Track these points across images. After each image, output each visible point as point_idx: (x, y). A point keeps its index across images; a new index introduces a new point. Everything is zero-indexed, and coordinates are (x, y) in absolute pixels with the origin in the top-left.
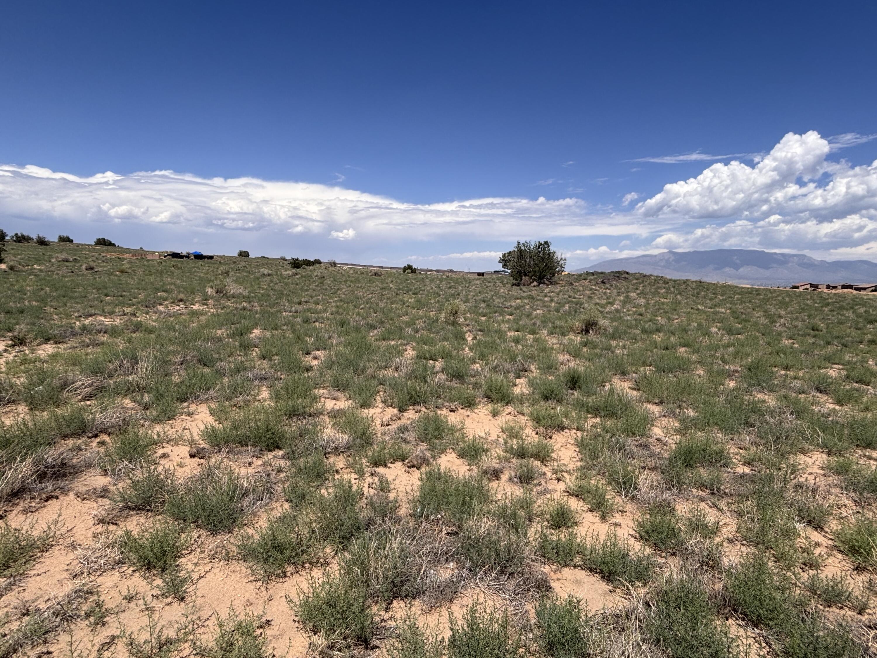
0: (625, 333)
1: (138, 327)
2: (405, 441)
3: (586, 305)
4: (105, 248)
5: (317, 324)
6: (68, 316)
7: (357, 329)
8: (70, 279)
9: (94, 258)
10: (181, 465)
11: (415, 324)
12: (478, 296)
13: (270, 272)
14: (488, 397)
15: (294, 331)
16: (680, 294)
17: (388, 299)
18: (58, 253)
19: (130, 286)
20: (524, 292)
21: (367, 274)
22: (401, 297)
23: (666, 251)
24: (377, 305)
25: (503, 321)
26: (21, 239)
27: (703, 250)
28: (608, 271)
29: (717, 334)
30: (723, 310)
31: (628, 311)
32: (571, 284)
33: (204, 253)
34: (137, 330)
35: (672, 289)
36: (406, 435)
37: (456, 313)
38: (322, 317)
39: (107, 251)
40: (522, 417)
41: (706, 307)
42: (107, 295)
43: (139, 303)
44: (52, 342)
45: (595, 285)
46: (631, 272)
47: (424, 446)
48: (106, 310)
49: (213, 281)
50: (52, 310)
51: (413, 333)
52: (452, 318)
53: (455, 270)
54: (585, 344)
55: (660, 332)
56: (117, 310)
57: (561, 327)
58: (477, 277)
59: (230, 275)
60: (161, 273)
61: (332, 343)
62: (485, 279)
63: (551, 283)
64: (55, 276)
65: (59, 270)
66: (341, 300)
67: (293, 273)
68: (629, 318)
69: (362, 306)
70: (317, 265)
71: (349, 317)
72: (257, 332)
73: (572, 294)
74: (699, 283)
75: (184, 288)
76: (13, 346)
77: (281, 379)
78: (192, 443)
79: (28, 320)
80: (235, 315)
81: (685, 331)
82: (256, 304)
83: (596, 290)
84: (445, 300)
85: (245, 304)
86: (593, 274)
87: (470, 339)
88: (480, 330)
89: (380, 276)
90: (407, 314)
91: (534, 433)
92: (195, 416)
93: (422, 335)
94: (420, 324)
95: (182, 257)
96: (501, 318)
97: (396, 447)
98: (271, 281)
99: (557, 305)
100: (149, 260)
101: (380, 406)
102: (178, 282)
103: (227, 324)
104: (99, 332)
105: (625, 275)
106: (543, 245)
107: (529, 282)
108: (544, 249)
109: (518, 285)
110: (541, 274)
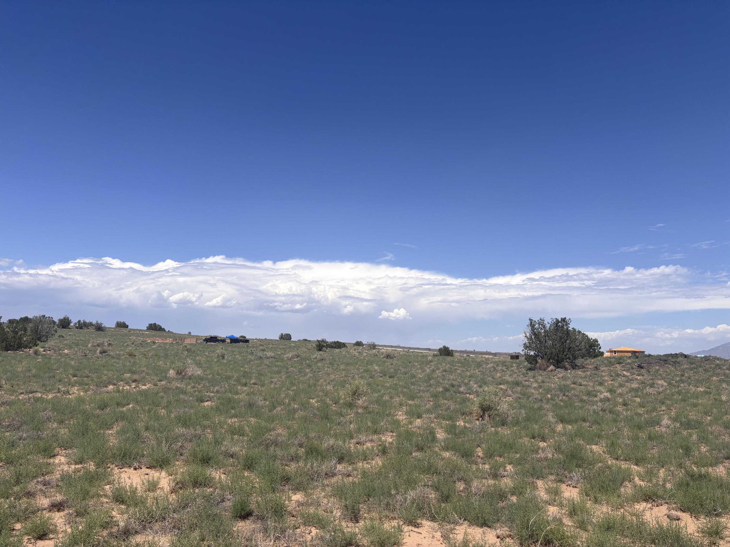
26: (82, 326)
39: (156, 336)
63: (573, 367)
95: (218, 341)
105: (680, 359)
106: (561, 323)
107: (545, 366)
108: (562, 327)
109: (534, 370)
110: (558, 357)
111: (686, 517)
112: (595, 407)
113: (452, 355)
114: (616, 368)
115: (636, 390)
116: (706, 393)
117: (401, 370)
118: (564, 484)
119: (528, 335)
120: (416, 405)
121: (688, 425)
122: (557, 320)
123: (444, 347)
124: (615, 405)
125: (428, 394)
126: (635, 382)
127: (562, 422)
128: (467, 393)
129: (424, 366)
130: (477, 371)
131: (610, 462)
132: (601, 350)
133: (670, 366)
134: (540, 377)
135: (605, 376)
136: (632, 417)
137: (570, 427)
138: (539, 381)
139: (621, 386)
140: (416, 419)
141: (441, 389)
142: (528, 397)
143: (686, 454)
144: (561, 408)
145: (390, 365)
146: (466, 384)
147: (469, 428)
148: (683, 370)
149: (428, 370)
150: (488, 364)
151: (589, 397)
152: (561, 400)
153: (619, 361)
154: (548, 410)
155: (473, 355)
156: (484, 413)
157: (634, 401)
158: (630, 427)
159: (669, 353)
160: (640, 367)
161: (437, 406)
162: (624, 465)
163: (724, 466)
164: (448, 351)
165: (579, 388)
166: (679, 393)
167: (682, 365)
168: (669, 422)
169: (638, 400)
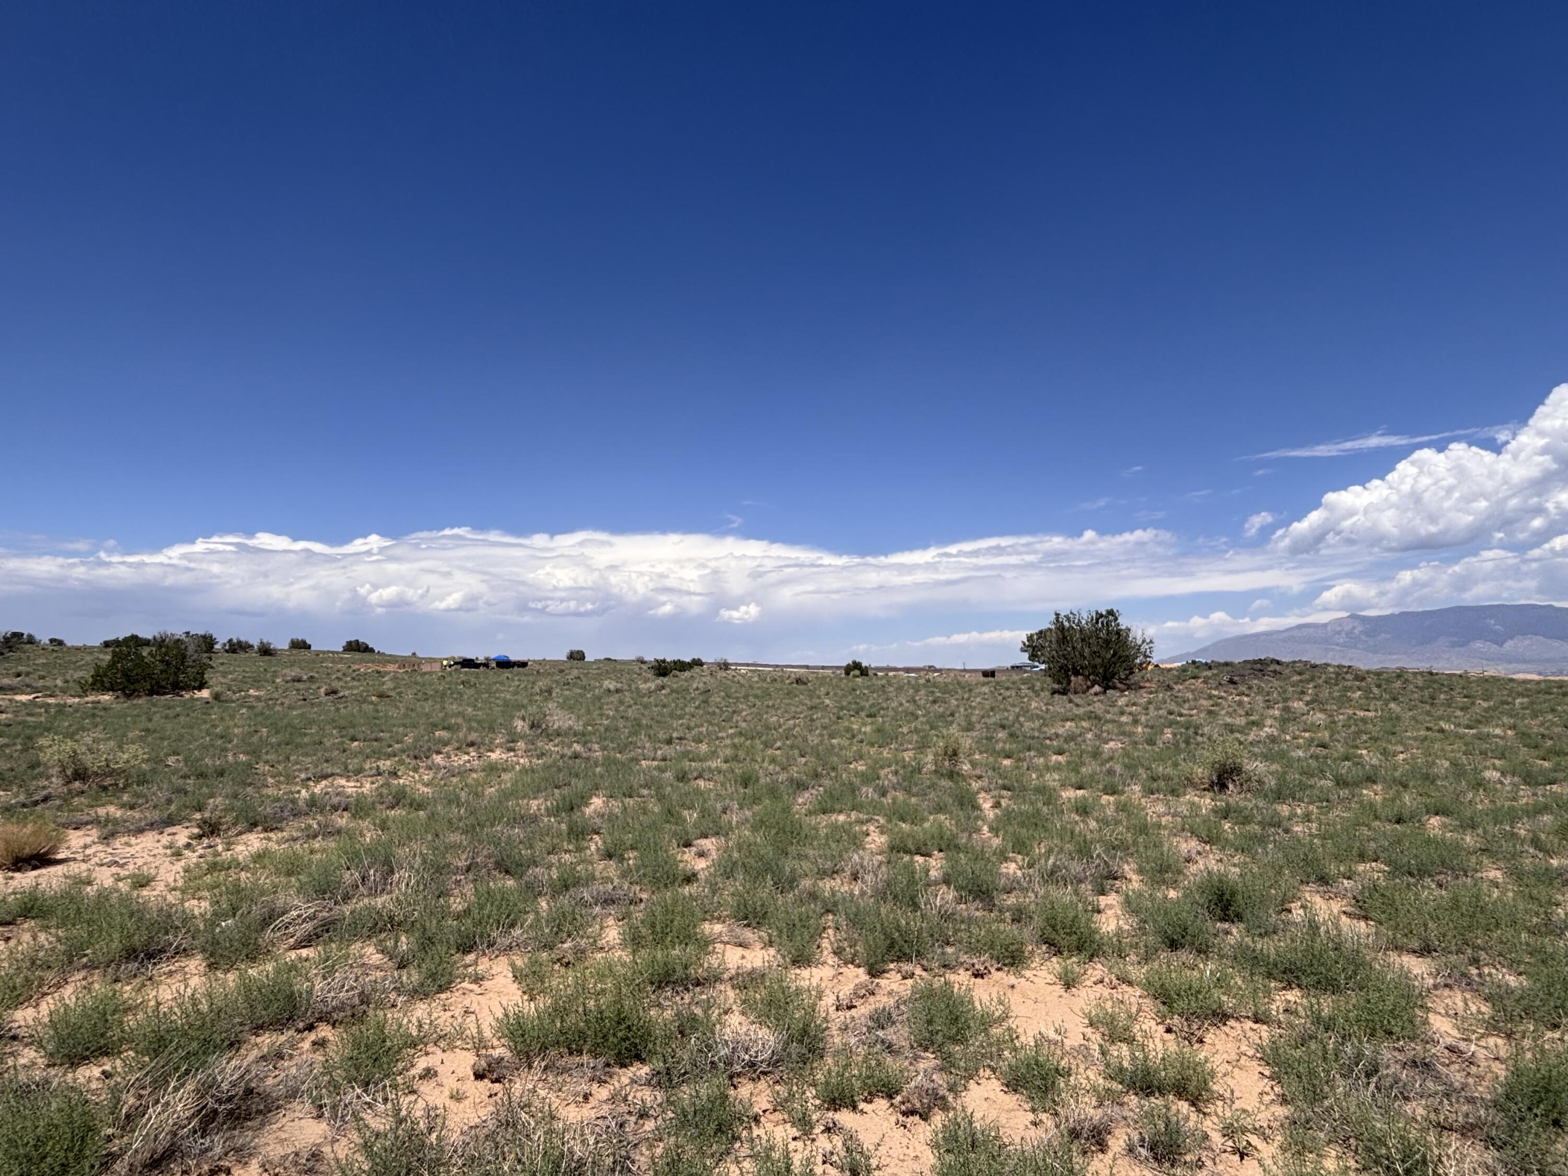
0: (1303, 787)
1: (399, 798)
2: (889, 1048)
3: (1206, 730)
4: (358, 655)
5: (701, 783)
6: (290, 779)
7: (773, 792)
8: (300, 712)
9: (339, 675)
10: (457, 1097)
11: (878, 778)
12: (989, 716)
13: (619, 685)
14: (1050, 943)
15: (661, 798)
16: (1394, 699)
17: (824, 728)
18: (286, 667)
19: (392, 722)
20: (1077, 705)
21: (782, 681)
22: (847, 724)
23: (1344, 614)
24: (805, 740)
25: (1048, 768)
26: (236, 647)
27: (1420, 610)
28: (1237, 660)
29: (1502, 783)
30: (1498, 731)
31: (1295, 738)
32: (1169, 688)
33: (513, 658)
34: (397, 804)
35: (1376, 690)
36: (888, 1034)
37: (955, 753)
38: (710, 768)
39: (361, 661)
40: (1130, 989)
41: (1458, 725)
42: (353, 739)
43: (403, 751)
44: (260, 828)
45: (1216, 689)
46: (1285, 659)
47: (929, 1061)
48: (350, 767)
49: (524, 707)
50: (267, 768)
51: (876, 796)
52: (947, 763)
53: (938, 667)
54: (1225, 813)
55: (1374, 782)
56: (367, 767)
57: (1167, 778)
58: (982, 679)
59: (554, 694)
60: (443, 695)
61: (730, 822)
62: (998, 683)
63: (1129, 688)
64: (278, 708)
65: (286, 697)
66: (741, 734)
67: (657, 686)
68: (1300, 753)
69: (779, 744)
70: (697, 669)
71: (757, 767)
72: (597, 802)
73: (1173, 707)
74: (1428, 677)
75: (479, 722)
76: (200, 837)
77: (641, 900)
78: (480, 1045)
79: (229, 790)
80: (560, 770)
81: (1431, 779)
82: (596, 747)
83: (1222, 698)
84: (928, 727)
85: (577, 747)
86: (1209, 667)
87: (987, 805)
88: (1005, 788)
89: (805, 684)
90: (861, 758)
91: (1161, 1028)
92: (486, 984)
93: (894, 802)
94: (887, 776)
95: (477, 666)
96: (1042, 760)
97: (873, 1063)
98: (621, 702)
99: (1147, 730)
100: (425, 673)
101: (831, 963)
102: (470, 710)
103: (546, 789)
104: (335, 808)
106: (1106, 617)
108: (1108, 624)
109: (1065, 693)
110: (1106, 671)
123: (854, 663)
156: (1221, 778)
160: (1232, 682)
164: (863, 669)
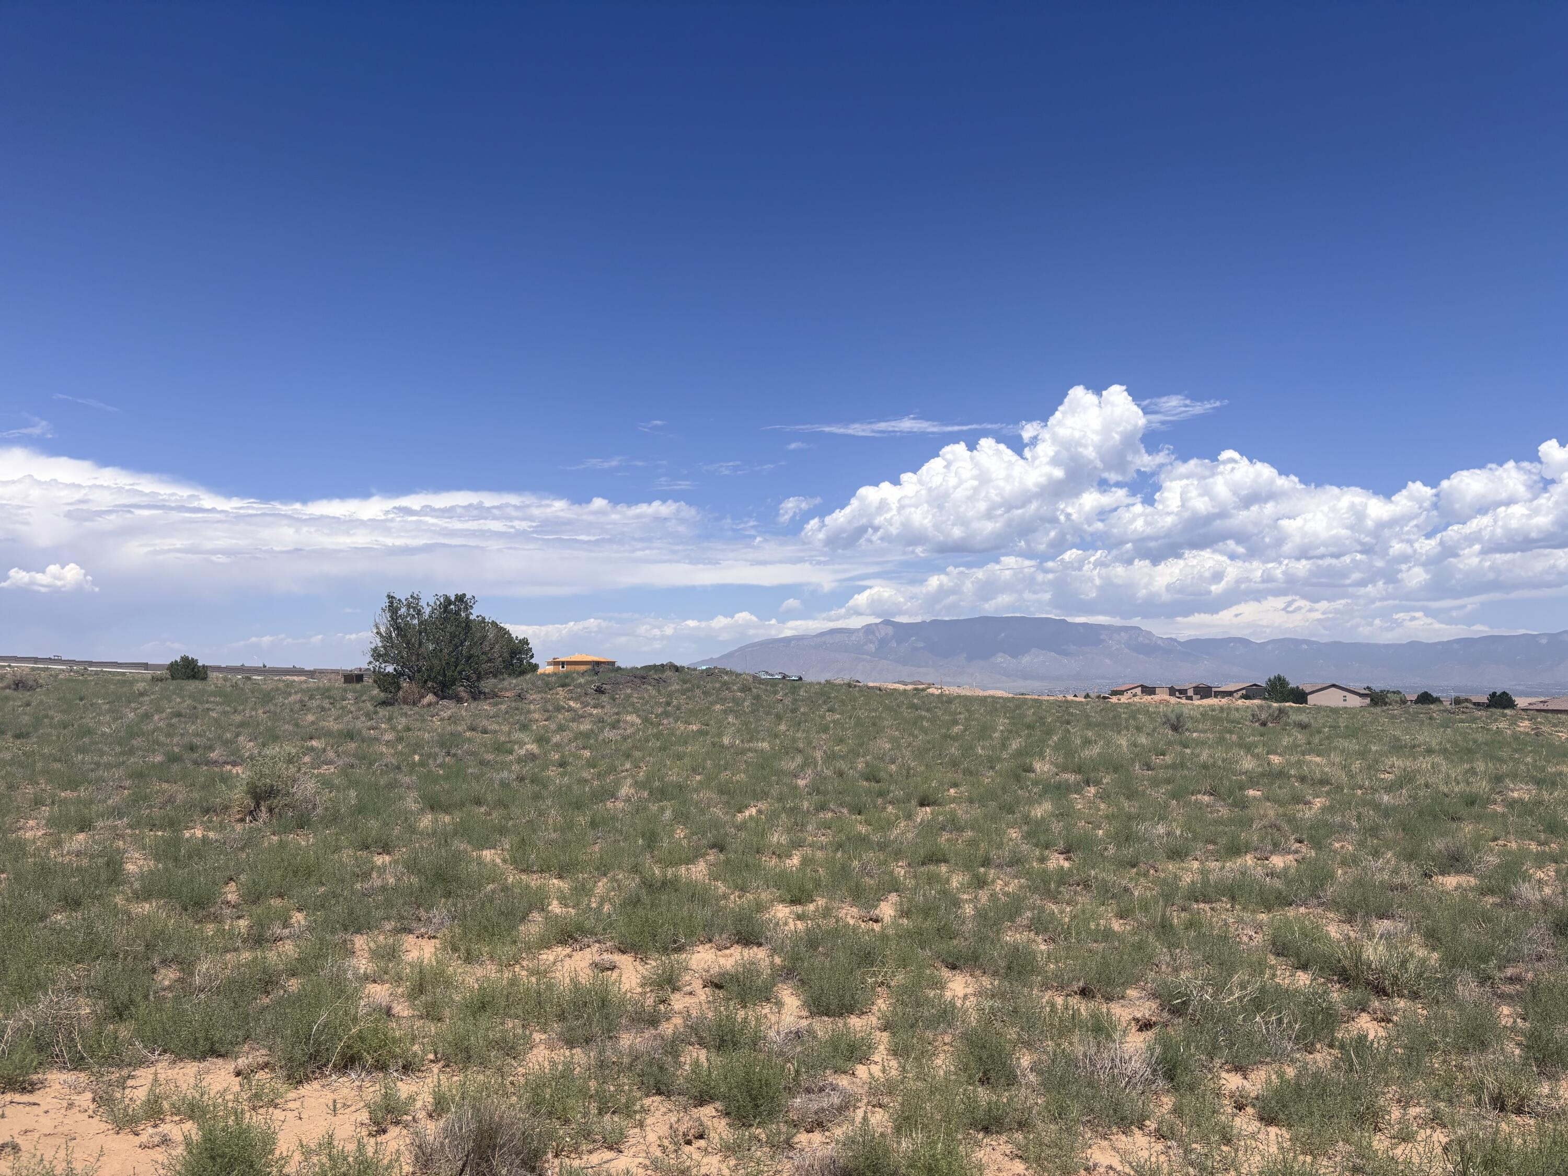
58: (344, 685)
105: (669, 673)
106: (455, 604)
107: (417, 696)
108: (457, 613)
109: (392, 704)
110: (445, 675)
111: (625, 961)
112: (505, 774)
113: (204, 678)
114: (557, 694)
115: (586, 735)
116: (701, 733)
117: (52, 718)
118: (411, 936)
119: (383, 630)
120: (79, 801)
121: (662, 794)
122: (447, 598)
123: (185, 659)
124: (545, 767)
125: (118, 773)
126: (587, 720)
127: (432, 808)
128: (228, 763)
129: (122, 706)
130: (260, 711)
131: (510, 880)
132: (533, 661)
133: (650, 688)
134: (403, 720)
135: (535, 712)
136: (569, 787)
137: (447, 819)
138: (400, 727)
139: (561, 728)
140: (73, 833)
141: (159, 758)
142: (370, 763)
143: (649, 846)
144: (436, 780)
145: (19, 706)
146: (226, 743)
147: (216, 841)
148: (670, 695)
149: (132, 715)
150: (290, 694)
151: (498, 755)
152: (440, 766)
153: (564, 681)
154: (408, 788)
155: (259, 675)
156: (258, 805)
157: (580, 757)
158: (561, 807)
159: (651, 663)
160: (600, 691)
161: (138, 799)
162: (534, 881)
163: (706, 861)
164: (194, 668)
165: (478, 737)
166: (657, 736)
167: (670, 684)
168: (632, 791)
169: (587, 753)
